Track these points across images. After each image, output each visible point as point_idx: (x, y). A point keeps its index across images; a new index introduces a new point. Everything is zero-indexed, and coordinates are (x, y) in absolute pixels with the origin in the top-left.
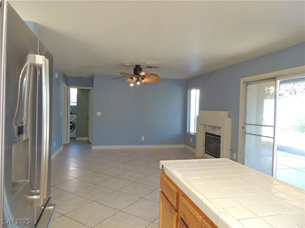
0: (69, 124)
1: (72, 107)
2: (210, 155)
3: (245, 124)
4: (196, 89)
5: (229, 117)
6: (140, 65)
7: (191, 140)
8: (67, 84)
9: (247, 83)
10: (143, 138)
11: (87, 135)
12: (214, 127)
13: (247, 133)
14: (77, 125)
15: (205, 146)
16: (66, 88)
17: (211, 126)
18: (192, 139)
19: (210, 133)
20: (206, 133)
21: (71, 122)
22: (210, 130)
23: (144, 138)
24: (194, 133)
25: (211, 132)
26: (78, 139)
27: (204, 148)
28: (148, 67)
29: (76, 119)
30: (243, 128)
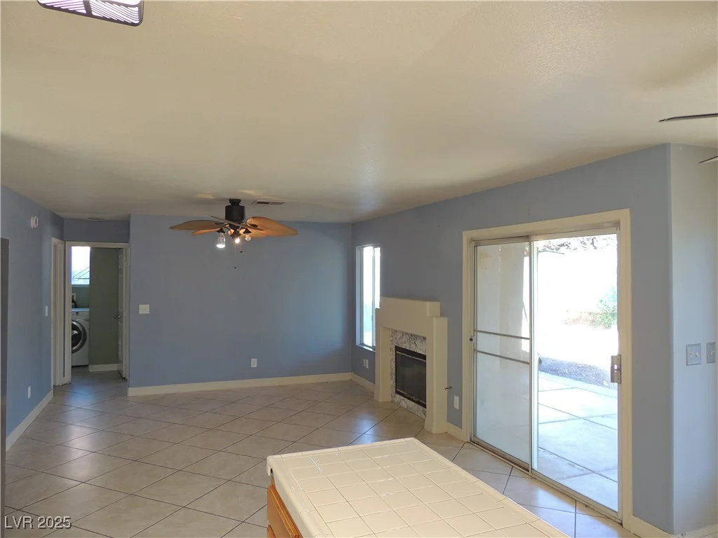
0: (69, 333)
1: (77, 289)
2: (406, 399)
3: (476, 331)
4: (375, 246)
5: (442, 315)
6: (240, 200)
7: (366, 363)
8: (62, 237)
9: (477, 243)
10: (254, 363)
11: (116, 359)
12: (413, 337)
13: (480, 352)
14: (90, 334)
15: (394, 377)
16: (61, 246)
17: (406, 333)
18: (367, 361)
19: (404, 347)
20: (397, 348)
21: (74, 327)
22: (405, 342)
23: (256, 363)
24: (371, 345)
25: (406, 346)
26: (94, 368)
27: (393, 383)
28: (259, 203)
29: (88, 318)
30: (471, 340)
